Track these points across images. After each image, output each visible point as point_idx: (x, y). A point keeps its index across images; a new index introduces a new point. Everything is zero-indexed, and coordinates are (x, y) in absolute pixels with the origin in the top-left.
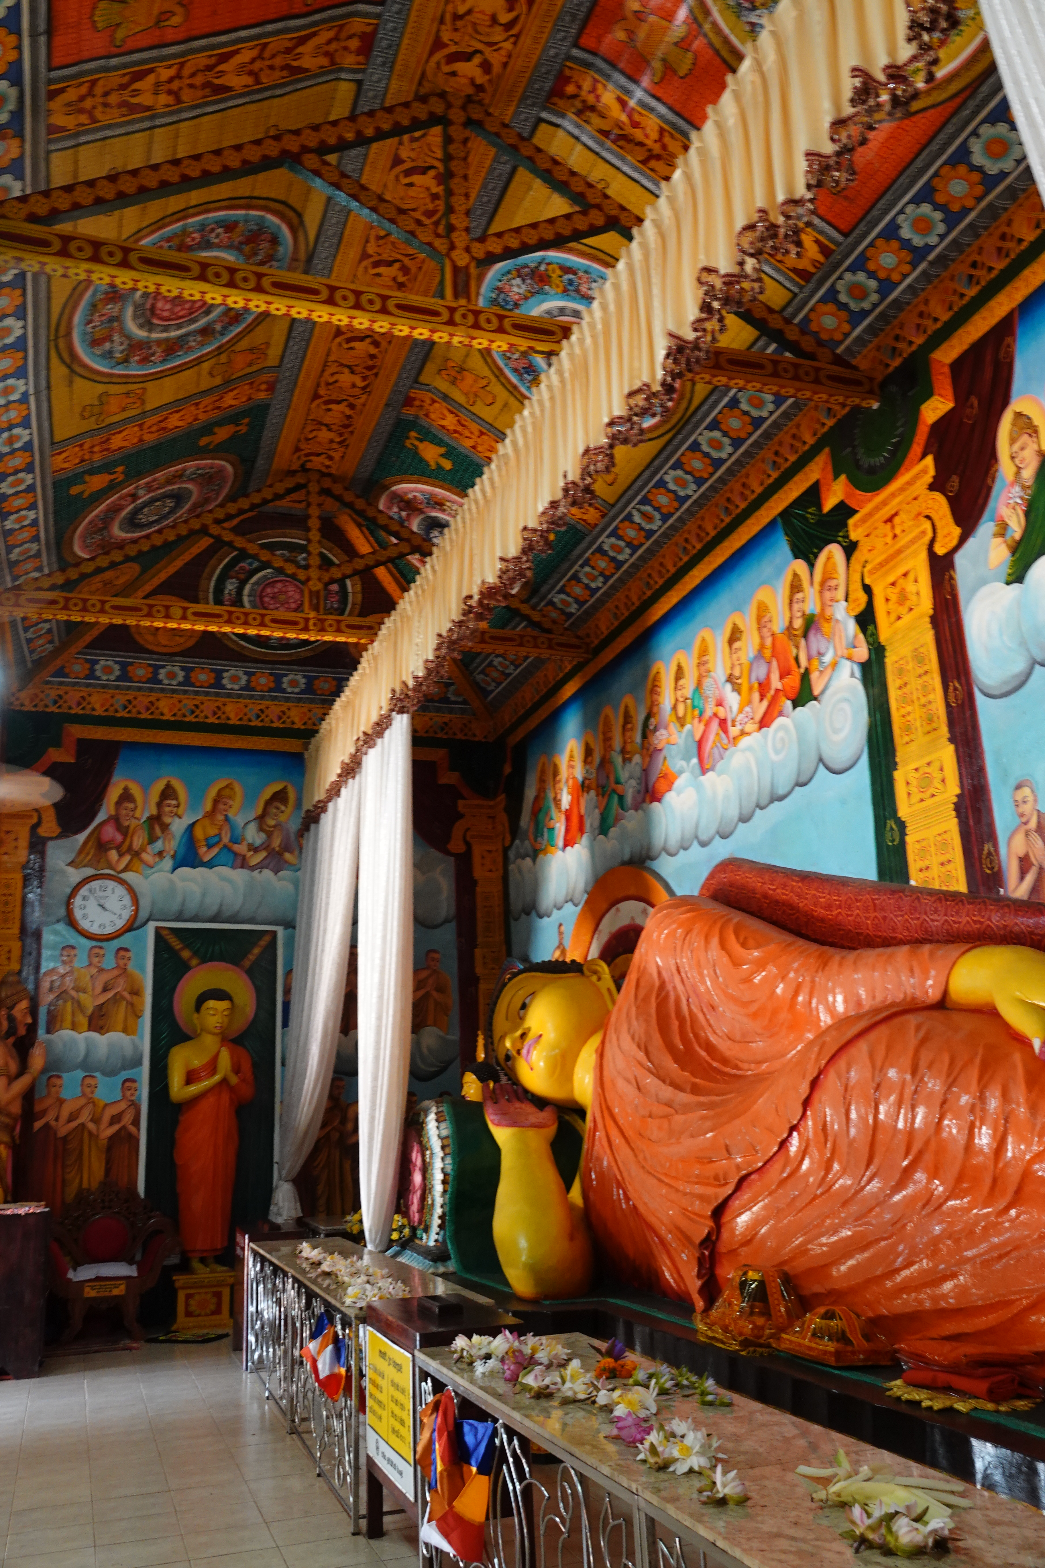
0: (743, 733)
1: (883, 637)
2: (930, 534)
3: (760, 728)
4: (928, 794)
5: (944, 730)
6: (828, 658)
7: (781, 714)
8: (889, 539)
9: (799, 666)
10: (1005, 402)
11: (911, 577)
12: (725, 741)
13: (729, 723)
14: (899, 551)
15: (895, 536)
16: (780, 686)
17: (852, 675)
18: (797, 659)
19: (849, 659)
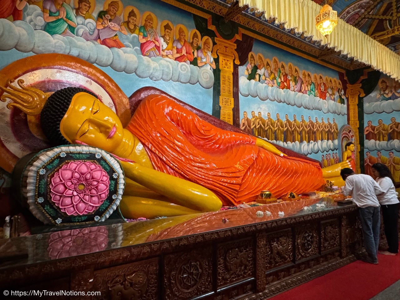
0: (167, 56)
1: (221, 67)
2: (234, 58)
3: (175, 60)
4: (227, 104)
5: (232, 95)
6: (204, 60)
7: (185, 61)
8: (225, 50)
9: (194, 55)
10: (251, 51)
11: (229, 62)
12: (158, 53)
13: (161, 50)
14: (227, 55)
15: (226, 51)
16: (185, 54)
17: (210, 69)
18: (193, 53)
19: (210, 65)
